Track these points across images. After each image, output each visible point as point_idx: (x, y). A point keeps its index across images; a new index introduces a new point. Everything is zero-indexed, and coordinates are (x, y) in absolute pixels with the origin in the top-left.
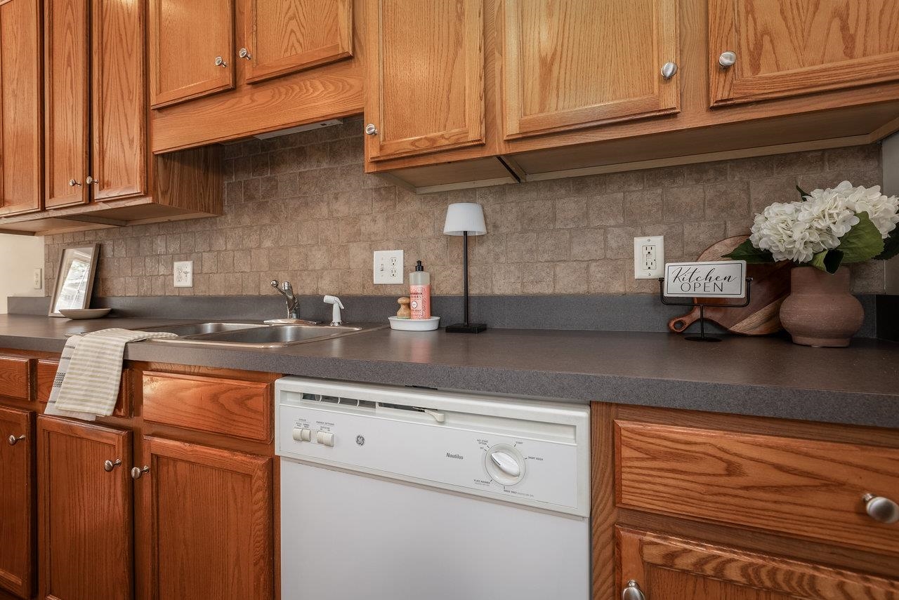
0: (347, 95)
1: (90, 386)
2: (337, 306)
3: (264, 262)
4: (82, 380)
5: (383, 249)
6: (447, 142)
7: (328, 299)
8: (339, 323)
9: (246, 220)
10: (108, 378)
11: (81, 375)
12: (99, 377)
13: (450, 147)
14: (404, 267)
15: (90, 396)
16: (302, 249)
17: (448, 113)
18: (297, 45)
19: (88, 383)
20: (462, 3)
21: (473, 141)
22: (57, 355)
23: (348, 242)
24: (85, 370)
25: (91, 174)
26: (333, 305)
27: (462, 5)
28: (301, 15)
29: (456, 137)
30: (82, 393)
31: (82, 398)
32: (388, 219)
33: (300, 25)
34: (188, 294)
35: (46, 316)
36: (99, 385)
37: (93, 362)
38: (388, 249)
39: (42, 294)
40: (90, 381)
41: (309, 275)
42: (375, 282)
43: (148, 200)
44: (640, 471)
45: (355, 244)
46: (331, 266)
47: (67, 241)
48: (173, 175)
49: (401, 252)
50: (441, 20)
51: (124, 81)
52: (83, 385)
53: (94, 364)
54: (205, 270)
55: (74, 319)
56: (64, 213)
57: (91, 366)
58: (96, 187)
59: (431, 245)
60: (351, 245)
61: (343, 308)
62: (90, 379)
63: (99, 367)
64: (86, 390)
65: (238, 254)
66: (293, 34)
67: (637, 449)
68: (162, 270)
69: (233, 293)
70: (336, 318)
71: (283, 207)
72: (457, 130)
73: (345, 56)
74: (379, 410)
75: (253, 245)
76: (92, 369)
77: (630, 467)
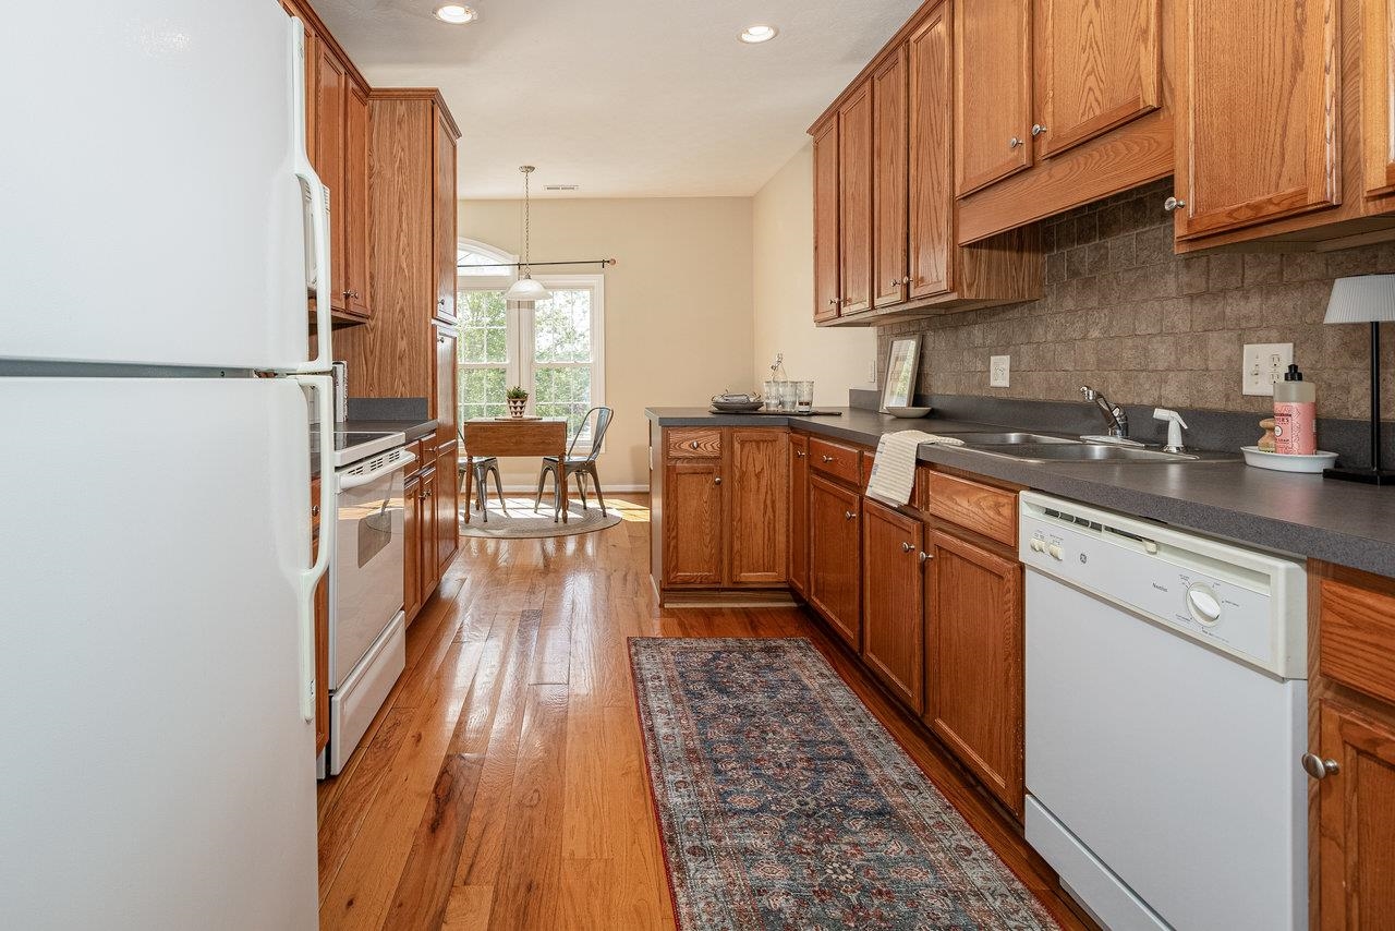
0: (1154, 155)
2: (1175, 423)
3: (1091, 358)
4: (889, 471)
5: (1259, 342)
6: (1277, 209)
7: (1159, 414)
8: (1178, 449)
9: (1069, 304)
10: (906, 473)
11: (888, 467)
12: (900, 471)
13: (1282, 215)
15: (896, 486)
16: (1139, 341)
17: (1282, 165)
18: (1095, 104)
20: (1303, 6)
21: (1315, 204)
22: (874, 450)
23: (1206, 331)
25: (908, 275)
26: (1169, 422)
27: (1303, 10)
28: (1100, 68)
29: (1290, 201)
30: (888, 481)
32: (1269, 294)
33: (1099, 80)
34: (1004, 395)
35: (877, 412)
39: (874, 388)
41: (1148, 377)
42: (1247, 390)
43: (954, 297)
44: (1342, 640)
45: (1215, 334)
46: (1179, 365)
47: (895, 332)
48: (980, 265)
49: (1291, 347)
50: (1272, 37)
51: (934, 172)
54: (1023, 367)
55: (898, 418)
56: (893, 310)
57: (895, 461)
58: (912, 286)
60: (1210, 334)
61: (1186, 428)
63: (900, 462)
64: (891, 480)
65: (1059, 348)
66: (1091, 93)
67: (1340, 614)
68: (980, 366)
69: (1053, 397)
70: (1174, 440)
71: (1114, 284)
72: (1293, 190)
73: (1148, 109)
74: (1105, 535)
75: (1076, 335)
76: (895, 463)
77: (1331, 633)
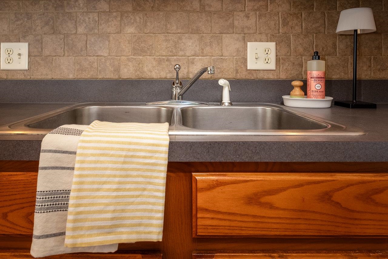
1: (118, 204)
3: (126, 47)
4: (103, 197)
5: (256, 41)
9: (104, 6)
10: (144, 190)
11: (98, 190)
12: (129, 190)
14: (276, 56)
15: (121, 218)
19: (114, 201)
23: (221, 33)
24: (105, 183)
30: (109, 216)
31: (109, 223)
32: (260, 16)
36: (132, 200)
37: (117, 169)
38: (261, 41)
40: (116, 197)
41: (179, 61)
45: (228, 35)
46: (202, 53)
49: (273, 44)
52: (107, 205)
53: (118, 173)
54: (47, 53)
57: (115, 176)
59: (300, 39)
60: (224, 35)
61: (230, 90)
62: (115, 194)
63: (127, 176)
64: (114, 211)
65: (92, 39)
70: (227, 99)
75: (111, 30)
76: (117, 179)
